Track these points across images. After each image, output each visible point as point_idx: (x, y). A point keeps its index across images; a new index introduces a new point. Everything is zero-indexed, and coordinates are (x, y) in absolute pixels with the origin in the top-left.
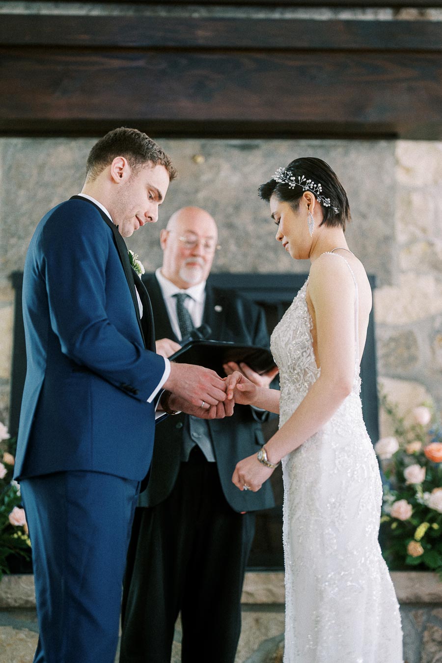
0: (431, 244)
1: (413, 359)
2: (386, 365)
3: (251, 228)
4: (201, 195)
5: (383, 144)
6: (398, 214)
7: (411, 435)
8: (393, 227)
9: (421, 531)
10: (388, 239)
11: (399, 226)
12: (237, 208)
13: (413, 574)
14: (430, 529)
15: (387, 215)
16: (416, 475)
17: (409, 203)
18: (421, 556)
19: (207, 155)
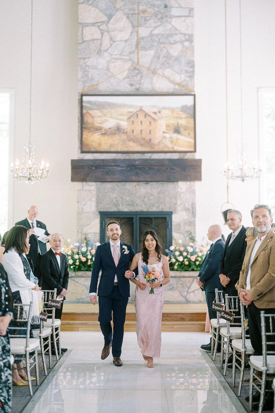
0: (185, 205)
1: (180, 229)
2: (175, 230)
3: (147, 201)
4: (137, 194)
5: (176, 183)
6: (178, 198)
7: (178, 245)
8: (177, 201)
9: (177, 264)
10: (176, 204)
11: (178, 201)
12: (145, 197)
13: (176, 272)
14: (178, 264)
15: (176, 198)
16: (177, 253)
17: (180, 196)
18: (177, 269)
19: (139, 185)
